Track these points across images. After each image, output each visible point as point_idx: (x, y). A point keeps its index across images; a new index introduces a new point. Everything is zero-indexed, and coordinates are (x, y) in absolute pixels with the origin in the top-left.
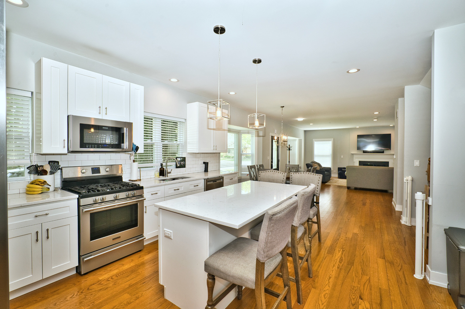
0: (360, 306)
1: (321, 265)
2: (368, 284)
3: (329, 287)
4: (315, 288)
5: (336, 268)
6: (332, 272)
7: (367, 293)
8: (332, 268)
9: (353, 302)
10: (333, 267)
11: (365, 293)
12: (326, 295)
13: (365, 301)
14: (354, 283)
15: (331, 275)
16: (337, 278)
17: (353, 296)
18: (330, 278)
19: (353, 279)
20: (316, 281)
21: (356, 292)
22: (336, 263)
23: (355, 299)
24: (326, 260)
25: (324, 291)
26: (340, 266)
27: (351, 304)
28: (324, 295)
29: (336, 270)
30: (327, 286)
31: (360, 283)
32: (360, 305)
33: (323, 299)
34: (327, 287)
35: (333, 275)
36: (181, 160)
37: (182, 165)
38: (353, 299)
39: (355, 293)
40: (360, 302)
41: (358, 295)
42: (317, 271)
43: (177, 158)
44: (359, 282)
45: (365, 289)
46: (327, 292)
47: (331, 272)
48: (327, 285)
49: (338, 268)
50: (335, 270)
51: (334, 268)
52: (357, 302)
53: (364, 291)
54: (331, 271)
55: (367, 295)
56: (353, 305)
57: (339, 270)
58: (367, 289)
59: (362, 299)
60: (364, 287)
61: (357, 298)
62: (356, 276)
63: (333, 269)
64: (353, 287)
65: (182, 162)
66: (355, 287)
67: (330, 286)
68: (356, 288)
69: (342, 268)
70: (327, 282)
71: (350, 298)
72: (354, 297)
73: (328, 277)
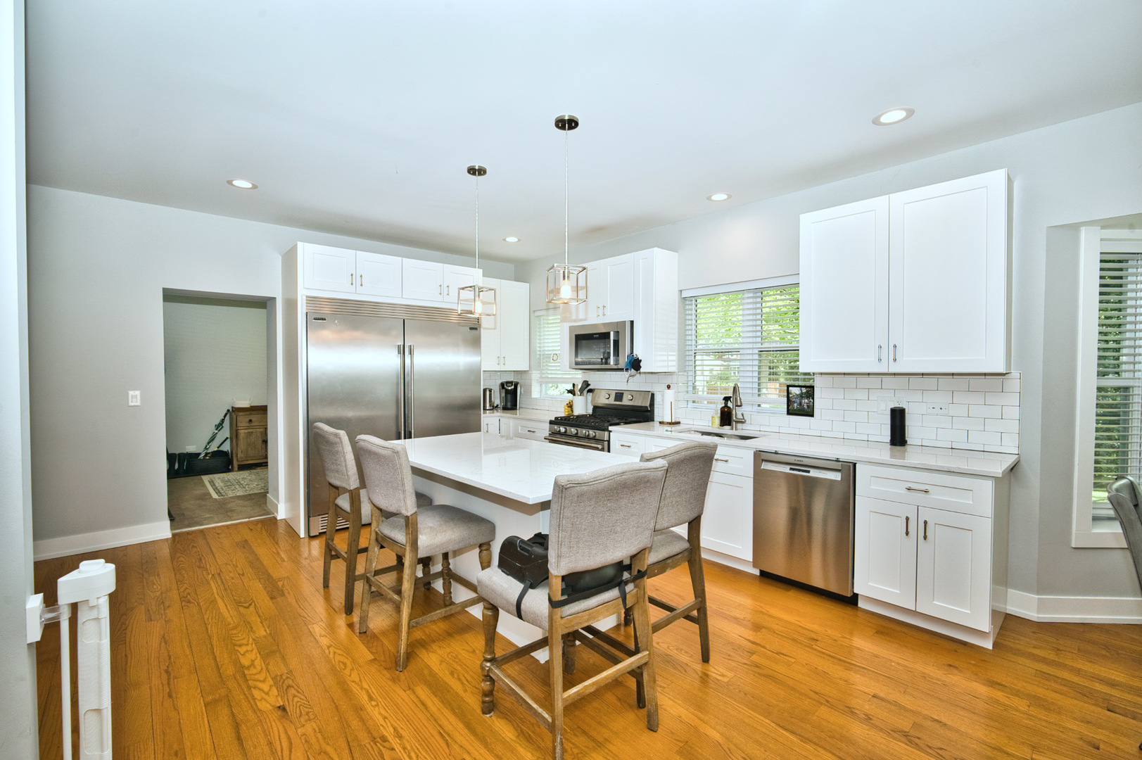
0: (277, 694)
1: (424, 711)
2: (282, 752)
3: (353, 682)
4: (371, 661)
5: (385, 733)
6: (380, 714)
7: (275, 729)
8: (396, 725)
9: (292, 691)
10: (395, 729)
11: (279, 724)
12: (342, 666)
13: (271, 708)
14: (317, 729)
15: (377, 705)
16: (359, 710)
17: (298, 702)
18: (371, 698)
19: (324, 739)
20: (385, 672)
21: (298, 712)
22: (404, 748)
23: (290, 698)
24: (438, 737)
25: (352, 669)
26: (384, 747)
27: (294, 686)
28: (345, 664)
29: (381, 728)
30: (357, 680)
31: (303, 741)
32: (276, 696)
33: (342, 659)
34: (355, 676)
35: (372, 708)
36: (802, 393)
37: (806, 407)
38: (295, 696)
39: (298, 709)
40: (280, 699)
41: (291, 708)
42: (410, 689)
43: (790, 388)
44: (306, 741)
45: (283, 736)
46: (347, 672)
47: (383, 712)
48: (360, 680)
49: (384, 739)
50: (382, 725)
51: (392, 730)
52: (286, 695)
53: (284, 727)
54: (386, 714)
55: (273, 723)
56: (289, 686)
57: (375, 734)
58: (279, 736)
59: (279, 707)
60: (289, 738)
61: (288, 702)
62: (325, 753)
63: (389, 724)
64: (312, 717)
65: (806, 401)
66: (306, 721)
67: (353, 684)
68: (302, 720)
69: (374, 746)
70: (366, 686)
71: (301, 691)
72: (296, 699)
73: (376, 695)
